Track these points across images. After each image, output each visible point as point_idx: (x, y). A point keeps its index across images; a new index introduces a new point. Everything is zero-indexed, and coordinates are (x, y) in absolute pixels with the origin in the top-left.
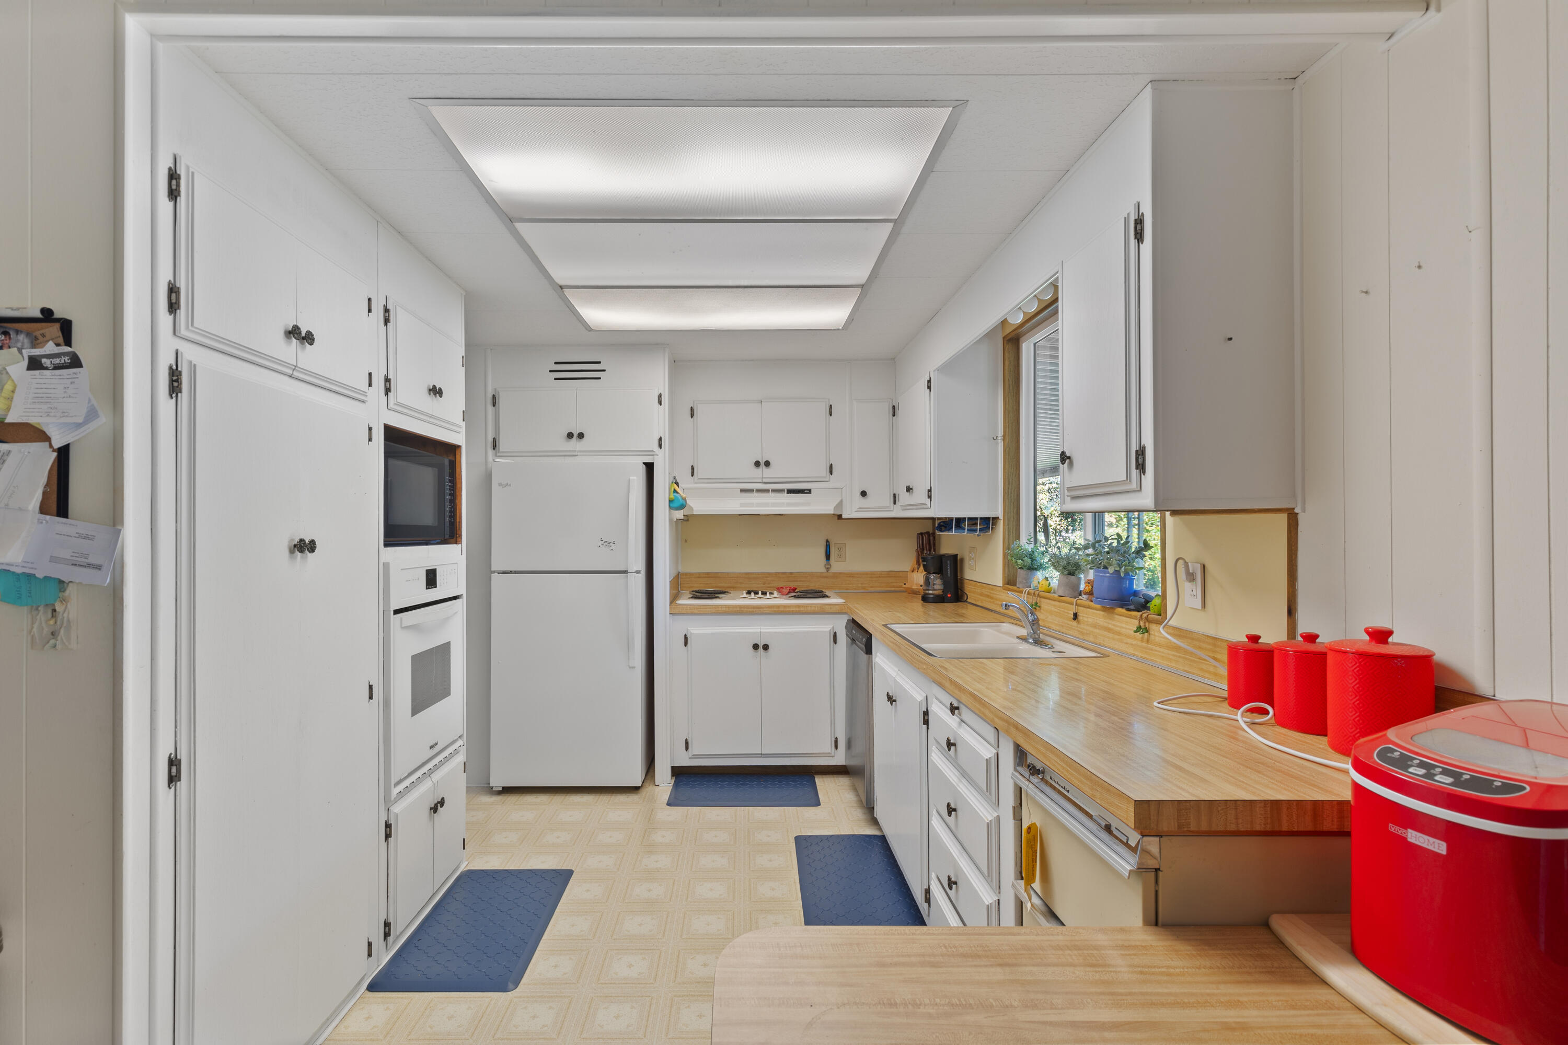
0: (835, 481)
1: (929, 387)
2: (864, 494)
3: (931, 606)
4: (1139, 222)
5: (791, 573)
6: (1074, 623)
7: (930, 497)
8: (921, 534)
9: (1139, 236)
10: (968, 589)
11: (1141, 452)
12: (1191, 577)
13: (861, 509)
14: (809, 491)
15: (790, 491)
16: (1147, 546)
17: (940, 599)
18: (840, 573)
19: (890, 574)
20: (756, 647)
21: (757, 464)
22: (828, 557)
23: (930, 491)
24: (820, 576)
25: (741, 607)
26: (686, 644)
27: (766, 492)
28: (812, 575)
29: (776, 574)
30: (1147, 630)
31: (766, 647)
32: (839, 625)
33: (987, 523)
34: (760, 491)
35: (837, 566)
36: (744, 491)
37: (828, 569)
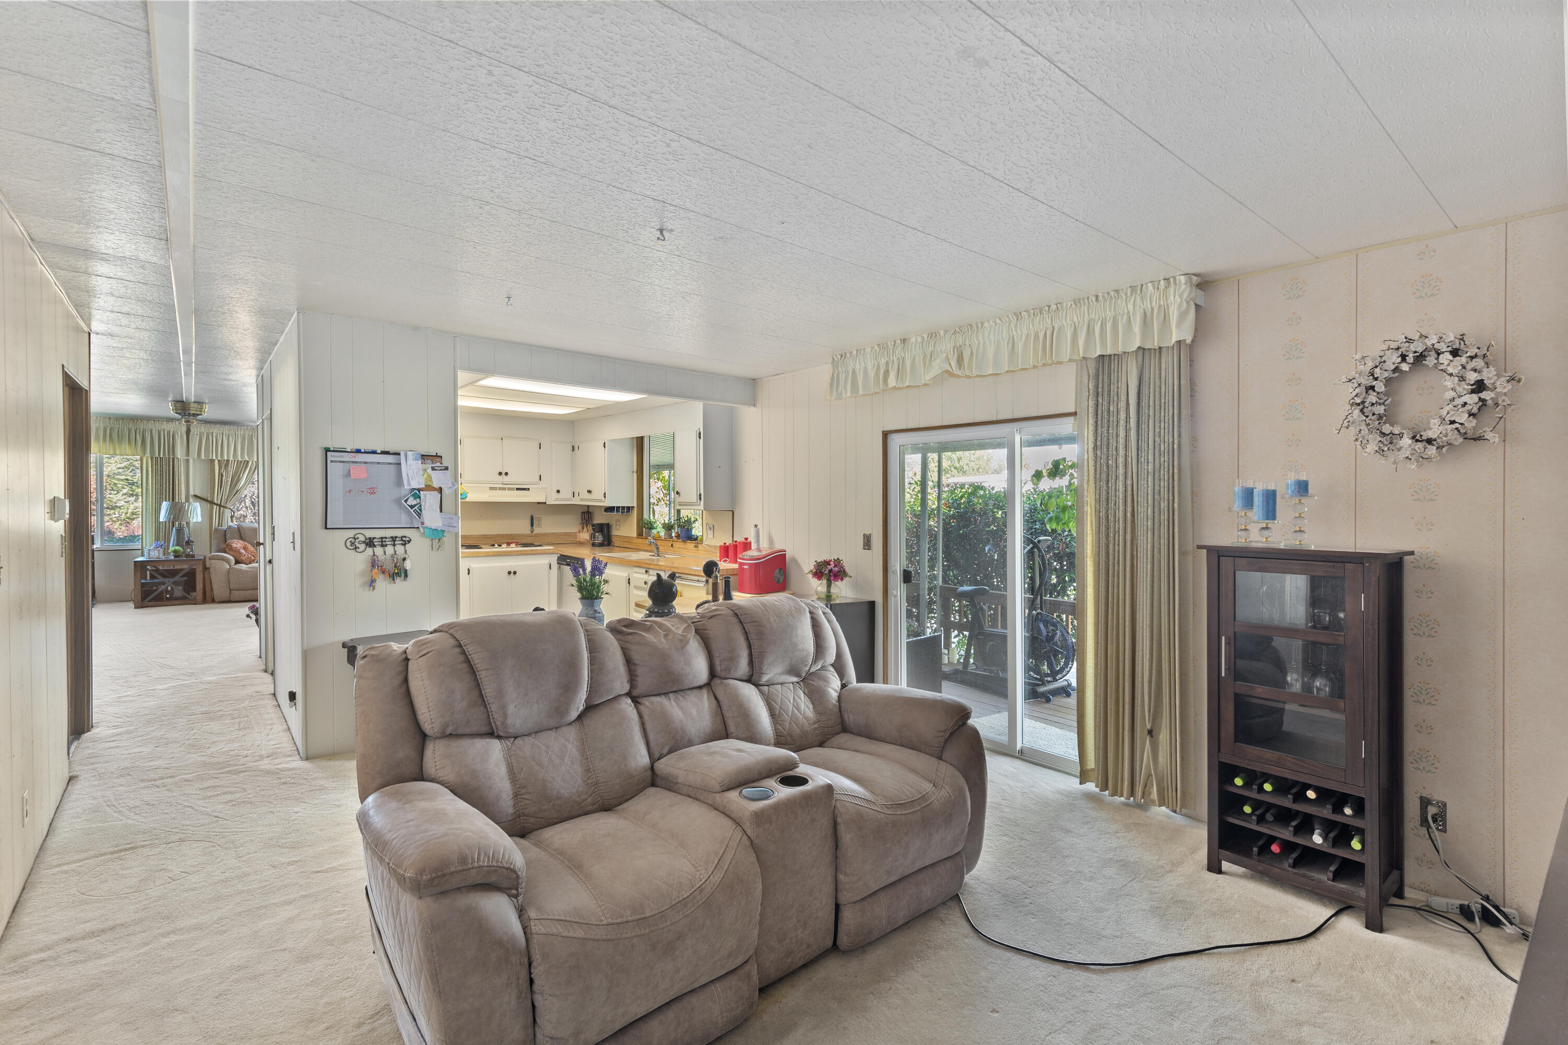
0: (543, 484)
1: (605, 447)
2: (558, 491)
3: (597, 548)
4: (700, 433)
5: (511, 535)
6: (671, 548)
7: (605, 497)
8: (584, 512)
9: (700, 437)
10: (614, 539)
11: (700, 495)
12: (710, 529)
13: (557, 499)
14: (529, 489)
15: (518, 489)
16: (697, 520)
17: (601, 545)
18: (539, 534)
19: (566, 534)
20: (509, 573)
21: (500, 474)
22: (532, 525)
23: (605, 494)
24: (528, 536)
25: (494, 552)
26: (469, 573)
27: (504, 489)
28: (523, 535)
29: (502, 535)
30: (697, 547)
31: (515, 573)
32: (554, 559)
33: (629, 509)
34: (500, 489)
35: (537, 530)
36: (491, 488)
37: (532, 532)
